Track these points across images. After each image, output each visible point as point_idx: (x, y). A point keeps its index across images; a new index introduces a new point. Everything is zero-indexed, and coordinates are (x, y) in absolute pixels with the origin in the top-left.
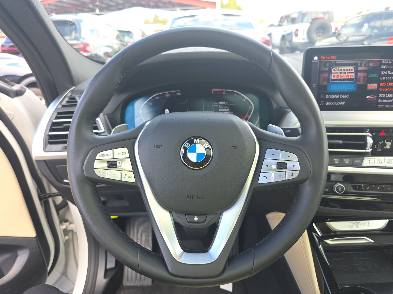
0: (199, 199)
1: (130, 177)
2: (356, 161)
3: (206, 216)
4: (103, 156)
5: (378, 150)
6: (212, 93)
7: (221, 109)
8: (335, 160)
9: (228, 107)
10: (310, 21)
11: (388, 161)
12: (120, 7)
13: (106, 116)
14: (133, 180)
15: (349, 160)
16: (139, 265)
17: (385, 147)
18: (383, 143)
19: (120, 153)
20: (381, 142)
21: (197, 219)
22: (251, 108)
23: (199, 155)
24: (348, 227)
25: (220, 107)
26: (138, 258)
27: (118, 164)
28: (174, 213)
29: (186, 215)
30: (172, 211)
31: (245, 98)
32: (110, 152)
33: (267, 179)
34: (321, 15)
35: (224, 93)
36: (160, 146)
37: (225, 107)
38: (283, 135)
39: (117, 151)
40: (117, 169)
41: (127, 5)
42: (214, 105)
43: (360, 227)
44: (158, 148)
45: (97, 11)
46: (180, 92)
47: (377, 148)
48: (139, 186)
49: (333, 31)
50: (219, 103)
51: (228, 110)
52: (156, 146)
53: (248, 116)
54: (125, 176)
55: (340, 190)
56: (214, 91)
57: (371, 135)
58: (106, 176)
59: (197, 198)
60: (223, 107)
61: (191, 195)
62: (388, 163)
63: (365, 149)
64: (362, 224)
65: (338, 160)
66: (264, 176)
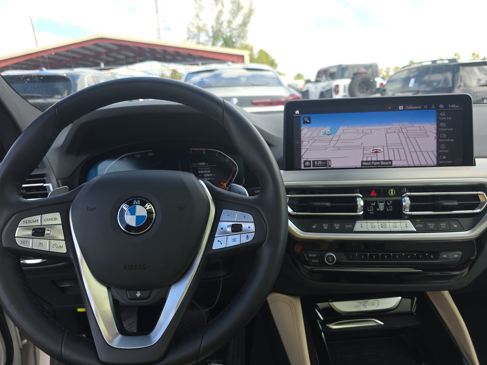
0: (139, 269)
1: (61, 247)
2: (347, 226)
3: (151, 290)
4: (28, 222)
5: (371, 213)
6: (191, 153)
7: (201, 170)
8: (324, 225)
9: (209, 168)
10: (352, 76)
11: (382, 225)
12: (131, 60)
13: (59, 181)
14: (64, 250)
15: (339, 225)
16: (63, 353)
17: (378, 210)
18: (375, 204)
19: (50, 219)
20: (374, 204)
21: (140, 294)
22: (235, 169)
23: (139, 218)
24: (355, 308)
25: (199, 169)
26: (62, 344)
27: (46, 232)
28: (113, 289)
29: (127, 291)
30: (110, 287)
31: (228, 158)
32: (38, 217)
33: (221, 244)
34: (363, 70)
35: (204, 153)
36: (94, 209)
37: (205, 169)
38: (246, 195)
39: (46, 216)
40: (45, 237)
41: (138, 58)
42: (193, 167)
43: (368, 306)
44: (91, 211)
45: (102, 65)
46: (152, 152)
47: (369, 210)
48: (72, 257)
49: (378, 86)
50: (199, 163)
51: (209, 171)
52: (89, 209)
53: (232, 178)
54: (54, 246)
55: (330, 260)
56: (193, 151)
57: (361, 196)
58: (30, 247)
59: (136, 268)
60: (203, 169)
61: (129, 265)
62: (382, 227)
63: (356, 212)
64: (371, 303)
65: (327, 225)
66: (218, 241)
